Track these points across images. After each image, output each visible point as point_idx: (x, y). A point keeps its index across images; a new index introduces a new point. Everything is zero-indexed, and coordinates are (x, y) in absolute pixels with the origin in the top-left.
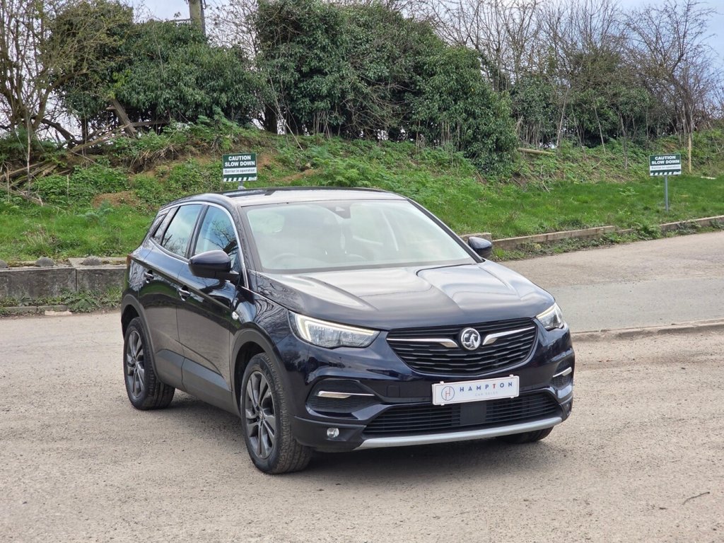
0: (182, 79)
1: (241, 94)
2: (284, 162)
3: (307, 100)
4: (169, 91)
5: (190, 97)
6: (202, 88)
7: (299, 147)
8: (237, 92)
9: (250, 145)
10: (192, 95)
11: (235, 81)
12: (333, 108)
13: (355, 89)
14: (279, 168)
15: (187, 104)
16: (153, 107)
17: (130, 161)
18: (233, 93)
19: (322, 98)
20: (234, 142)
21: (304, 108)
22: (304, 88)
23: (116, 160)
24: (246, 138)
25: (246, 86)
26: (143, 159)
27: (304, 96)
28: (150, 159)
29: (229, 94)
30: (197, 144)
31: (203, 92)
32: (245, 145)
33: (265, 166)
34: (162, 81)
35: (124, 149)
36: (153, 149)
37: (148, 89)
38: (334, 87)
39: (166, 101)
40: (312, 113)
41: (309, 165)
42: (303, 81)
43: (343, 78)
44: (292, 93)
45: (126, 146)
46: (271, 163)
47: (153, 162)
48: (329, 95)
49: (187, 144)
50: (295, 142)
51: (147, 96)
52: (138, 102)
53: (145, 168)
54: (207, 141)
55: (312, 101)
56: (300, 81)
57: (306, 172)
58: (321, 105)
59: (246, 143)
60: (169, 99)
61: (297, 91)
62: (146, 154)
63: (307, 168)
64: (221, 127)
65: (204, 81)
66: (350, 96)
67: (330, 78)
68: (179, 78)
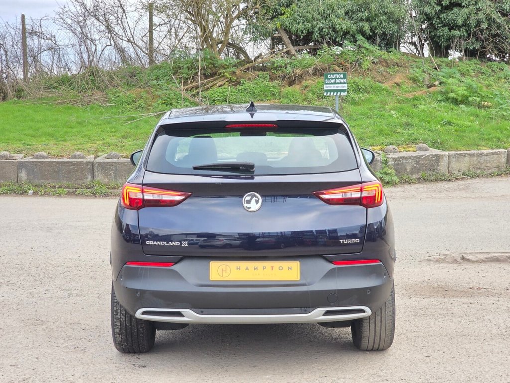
0: (335, 12)
1: (385, 24)
2: (415, 80)
3: (446, 29)
4: (324, 22)
5: (338, 26)
6: (351, 19)
7: (436, 69)
8: (381, 22)
9: (388, 66)
10: (340, 24)
11: (381, 14)
12: (469, 35)
13: (489, 19)
14: (408, 85)
15: (336, 32)
16: (310, 34)
17: (285, 77)
18: (377, 23)
19: (459, 28)
20: (373, 63)
21: (443, 35)
22: (444, 19)
23: (275, 75)
24: (385, 61)
25: (389, 18)
26: (295, 75)
27: (445, 26)
28: (301, 76)
29: (374, 24)
30: (341, 64)
31: (349, 23)
32: (383, 65)
33: (396, 83)
34: (319, 14)
35: (281, 67)
36: (305, 67)
37: (307, 20)
38: (468, 18)
39: (321, 30)
40: (450, 39)
41: (437, 83)
42: (445, 13)
43: (479, 10)
44: (434, 23)
45: (284, 65)
46: (402, 81)
47: (303, 78)
48: (465, 24)
49: (334, 64)
50: (433, 64)
51: (305, 26)
52: (297, 31)
53: (297, 82)
54: (350, 61)
55: (450, 30)
56: (441, 12)
57: (431, 89)
58: (457, 33)
59: (384, 64)
60: (323, 28)
61: (438, 21)
62: (298, 72)
63: (435, 86)
64: (363, 50)
65: (354, 13)
66: (484, 26)
67: (466, 10)
68: (332, 11)
